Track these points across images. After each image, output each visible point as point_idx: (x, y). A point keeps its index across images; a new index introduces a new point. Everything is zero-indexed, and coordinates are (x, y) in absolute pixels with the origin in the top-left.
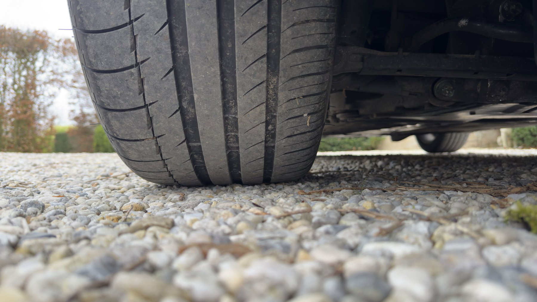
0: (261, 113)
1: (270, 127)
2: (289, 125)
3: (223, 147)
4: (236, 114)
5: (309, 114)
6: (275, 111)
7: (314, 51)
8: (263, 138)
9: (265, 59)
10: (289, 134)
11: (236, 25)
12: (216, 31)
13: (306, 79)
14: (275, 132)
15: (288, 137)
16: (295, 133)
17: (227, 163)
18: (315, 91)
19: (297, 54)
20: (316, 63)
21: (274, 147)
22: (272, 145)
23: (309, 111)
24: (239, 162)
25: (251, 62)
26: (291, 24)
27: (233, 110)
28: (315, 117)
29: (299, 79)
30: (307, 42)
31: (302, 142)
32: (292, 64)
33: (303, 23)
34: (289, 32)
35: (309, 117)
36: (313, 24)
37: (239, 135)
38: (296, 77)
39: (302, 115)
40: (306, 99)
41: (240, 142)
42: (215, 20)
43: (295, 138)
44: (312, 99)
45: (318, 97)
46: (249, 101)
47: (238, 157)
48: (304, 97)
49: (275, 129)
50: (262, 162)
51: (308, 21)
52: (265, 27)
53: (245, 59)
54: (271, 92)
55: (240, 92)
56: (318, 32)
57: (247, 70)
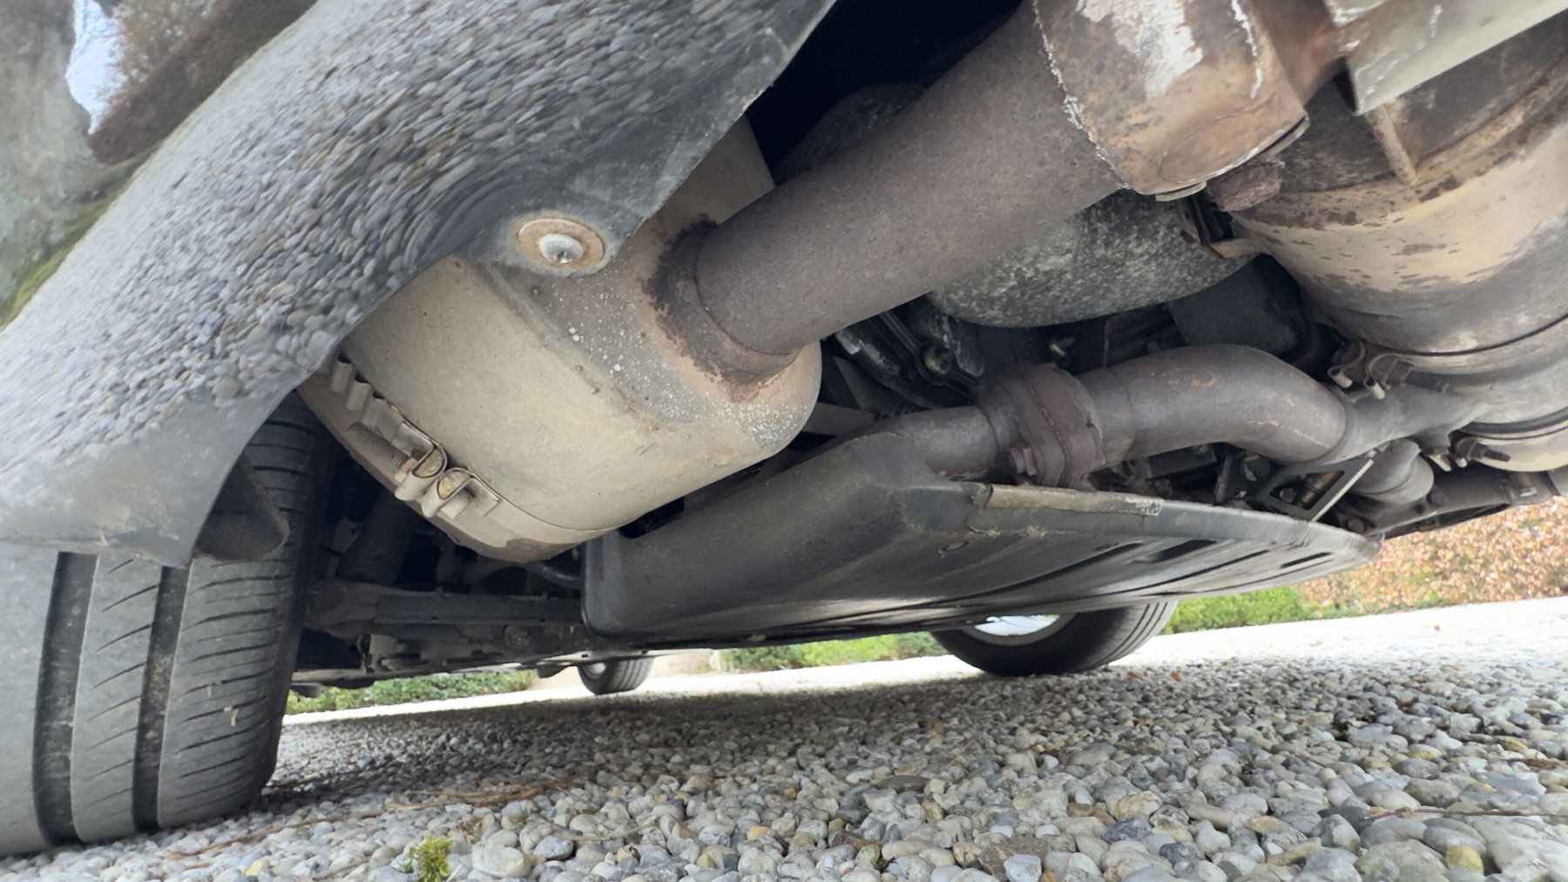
0: (128, 714)
1: (150, 735)
2: (191, 728)
3: (28, 783)
4: (70, 718)
5: (235, 707)
6: (164, 708)
7: (247, 618)
8: (132, 755)
9: (148, 632)
10: (191, 743)
11: (94, 585)
12: (47, 594)
13: (229, 656)
14: (160, 743)
15: (190, 747)
16: (206, 739)
17: (33, 812)
18: (248, 672)
19: (213, 623)
20: (250, 634)
21: (157, 767)
22: (154, 764)
23: (235, 702)
24: (69, 804)
25: (116, 636)
26: (206, 583)
27: (65, 713)
28: (248, 711)
29: (215, 658)
30: (234, 607)
31: (222, 752)
32: (203, 637)
33: (230, 581)
34: (201, 594)
35: (237, 711)
36: (249, 583)
37: (72, 756)
38: (211, 655)
39: (222, 710)
40: (228, 685)
41: (72, 768)
42: (49, 578)
43: (204, 747)
44: (242, 684)
45: (253, 680)
46: (104, 697)
47: (67, 796)
48: (224, 682)
49: (161, 736)
50: (128, 798)
51: (240, 580)
52: (154, 587)
53: (105, 634)
54: (156, 678)
55: (82, 683)
56: (257, 592)
57: (107, 649)
